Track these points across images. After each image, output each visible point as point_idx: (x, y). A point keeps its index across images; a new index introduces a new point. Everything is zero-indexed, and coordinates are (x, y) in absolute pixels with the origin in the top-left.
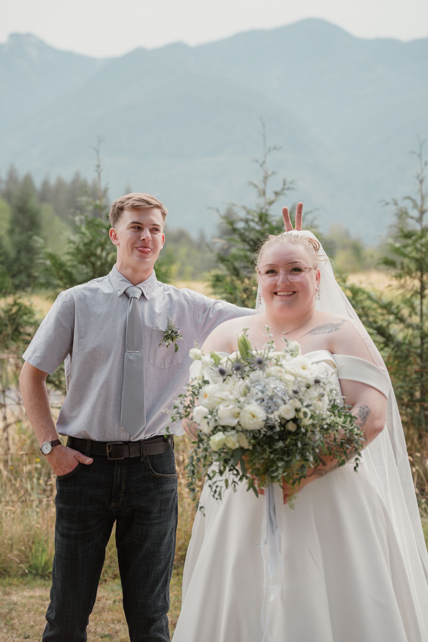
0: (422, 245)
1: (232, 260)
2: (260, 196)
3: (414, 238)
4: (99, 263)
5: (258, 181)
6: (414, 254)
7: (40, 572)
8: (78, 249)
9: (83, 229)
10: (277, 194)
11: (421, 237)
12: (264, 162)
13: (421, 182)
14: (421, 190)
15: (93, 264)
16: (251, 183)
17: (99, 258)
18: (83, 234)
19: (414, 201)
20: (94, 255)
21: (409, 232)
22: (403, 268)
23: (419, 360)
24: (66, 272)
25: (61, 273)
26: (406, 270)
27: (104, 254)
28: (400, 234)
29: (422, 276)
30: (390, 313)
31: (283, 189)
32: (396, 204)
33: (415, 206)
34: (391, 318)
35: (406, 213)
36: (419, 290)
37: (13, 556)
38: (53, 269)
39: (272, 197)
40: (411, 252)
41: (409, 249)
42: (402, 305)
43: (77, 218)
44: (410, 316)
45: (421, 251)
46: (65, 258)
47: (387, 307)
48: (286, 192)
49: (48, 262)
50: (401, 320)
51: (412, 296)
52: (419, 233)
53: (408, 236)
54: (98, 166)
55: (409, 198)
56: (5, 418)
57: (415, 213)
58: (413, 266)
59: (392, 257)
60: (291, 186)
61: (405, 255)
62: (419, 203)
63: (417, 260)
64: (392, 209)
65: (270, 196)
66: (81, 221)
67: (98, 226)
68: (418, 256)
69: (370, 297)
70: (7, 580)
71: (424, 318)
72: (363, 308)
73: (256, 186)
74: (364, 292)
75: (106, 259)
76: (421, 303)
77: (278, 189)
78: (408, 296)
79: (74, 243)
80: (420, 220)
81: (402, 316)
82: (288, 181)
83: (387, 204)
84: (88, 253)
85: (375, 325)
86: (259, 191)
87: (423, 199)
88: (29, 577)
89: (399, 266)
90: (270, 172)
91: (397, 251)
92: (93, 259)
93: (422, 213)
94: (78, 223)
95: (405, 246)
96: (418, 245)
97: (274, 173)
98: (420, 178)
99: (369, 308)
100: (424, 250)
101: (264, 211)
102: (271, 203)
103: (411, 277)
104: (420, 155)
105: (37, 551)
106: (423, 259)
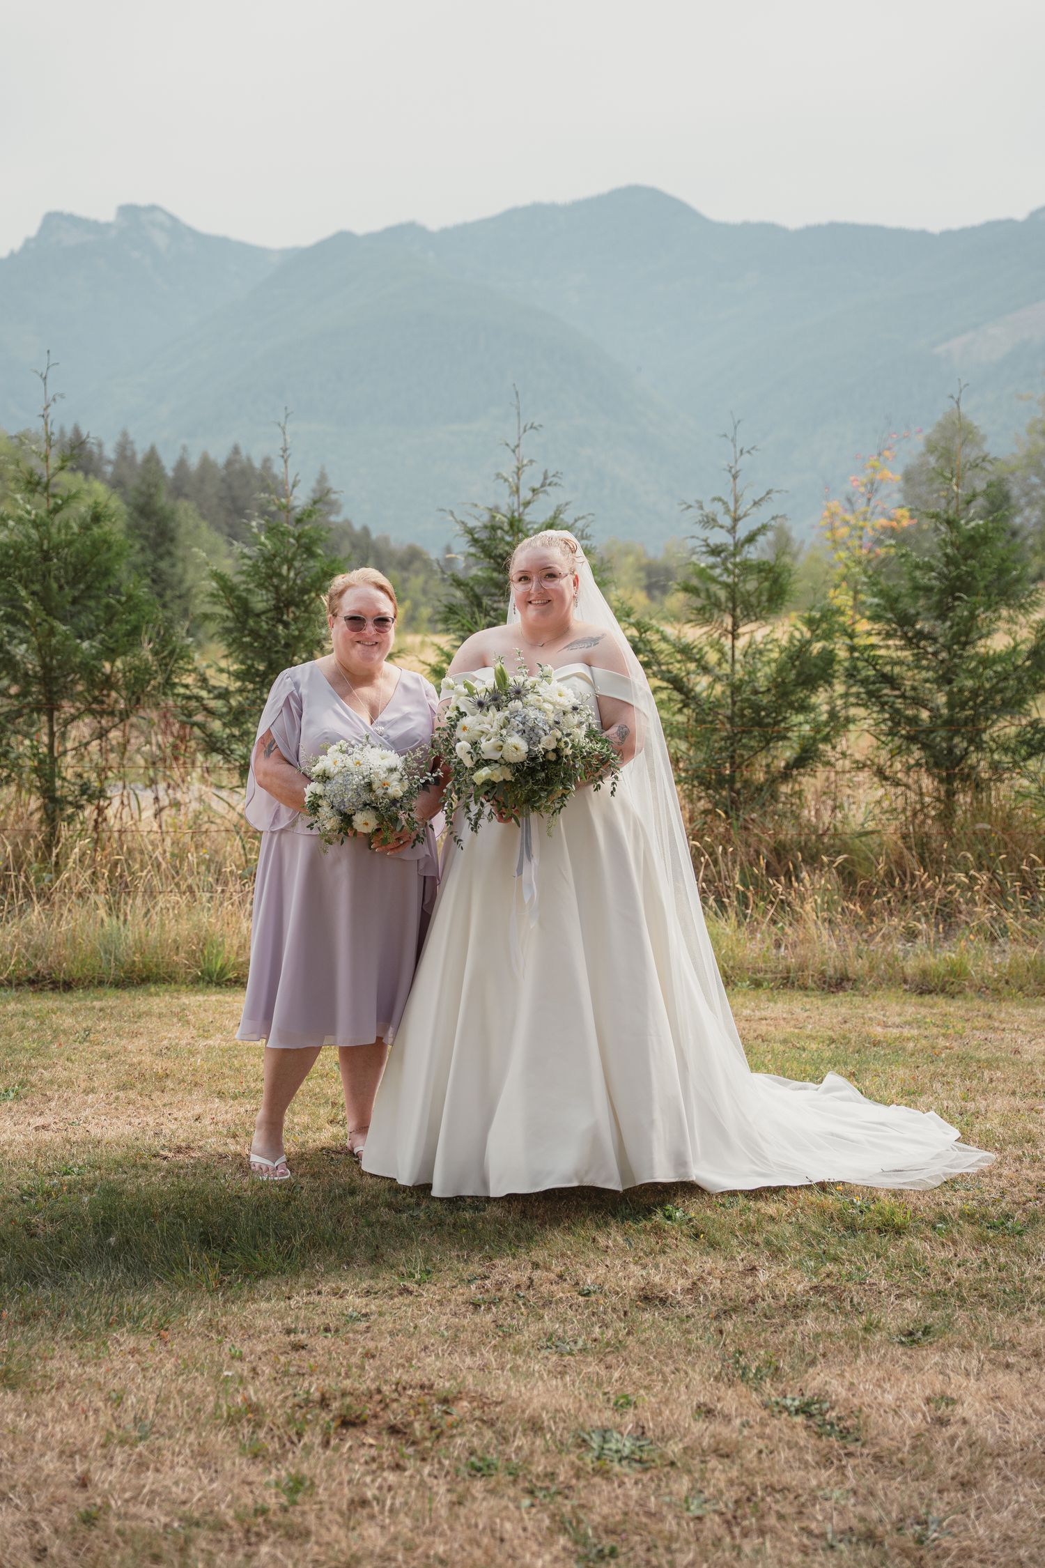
0: (735, 565)
1: (471, 584)
2: (511, 494)
3: (723, 555)
4: (284, 587)
5: (508, 471)
6: (725, 578)
7: (214, 978)
8: (255, 566)
9: (263, 538)
10: (534, 490)
11: (734, 555)
12: (518, 446)
13: (735, 477)
14: (734, 490)
15: (277, 588)
16: (499, 476)
17: (284, 579)
18: (263, 544)
19: (724, 503)
20: (279, 575)
21: (717, 547)
22: (709, 597)
23: (728, 726)
24: (239, 598)
25: (233, 601)
26: (713, 600)
27: (292, 574)
28: (704, 549)
29: (734, 609)
30: (692, 659)
31: (542, 486)
32: (701, 508)
33: (727, 511)
34: (692, 666)
35: (714, 520)
36: (730, 628)
37: (181, 958)
38: (221, 593)
39: (529, 495)
40: (721, 575)
41: (718, 571)
42: (707, 649)
43: (254, 524)
44: (719, 664)
45: (733, 573)
46: (237, 579)
47: (686, 651)
48: (547, 488)
49: (214, 584)
50: (705, 669)
51: (721, 636)
52: (732, 548)
53: (715, 551)
54: (285, 450)
55: (720, 499)
56: (157, 799)
57: (727, 521)
58: (722, 594)
59: (695, 582)
60: (555, 480)
61: (714, 580)
62: (732, 508)
63: (726, 586)
64: (695, 513)
65: (526, 494)
66: (260, 526)
67: (283, 534)
68: (730, 580)
69: (664, 639)
70: (173, 987)
71: (738, 666)
72: (652, 651)
73: (506, 480)
74: (658, 631)
75: (295, 580)
76: (733, 646)
77: (537, 485)
78: (716, 635)
79: (250, 558)
80: (732, 530)
81: (707, 663)
82: (550, 474)
83: (690, 507)
84: (270, 572)
85: (667, 675)
86: (510, 487)
87: (736, 501)
88: (201, 985)
89: (703, 595)
90: (525, 462)
91: (701, 573)
92: (275, 581)
93: (736, 520)
94: (255, 530)
95: (713, 567)
96: (730, 566)
97: (531, 461)
98: (733, 471)
99: (661, 652)
100: (737, 571)
101: (516, 514)
102: (527, 504)
103: (720, 610)
104: (733, 440)
105: (211, 953)
106: (736, 584)
